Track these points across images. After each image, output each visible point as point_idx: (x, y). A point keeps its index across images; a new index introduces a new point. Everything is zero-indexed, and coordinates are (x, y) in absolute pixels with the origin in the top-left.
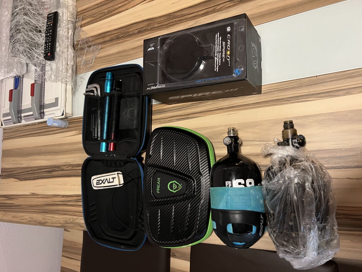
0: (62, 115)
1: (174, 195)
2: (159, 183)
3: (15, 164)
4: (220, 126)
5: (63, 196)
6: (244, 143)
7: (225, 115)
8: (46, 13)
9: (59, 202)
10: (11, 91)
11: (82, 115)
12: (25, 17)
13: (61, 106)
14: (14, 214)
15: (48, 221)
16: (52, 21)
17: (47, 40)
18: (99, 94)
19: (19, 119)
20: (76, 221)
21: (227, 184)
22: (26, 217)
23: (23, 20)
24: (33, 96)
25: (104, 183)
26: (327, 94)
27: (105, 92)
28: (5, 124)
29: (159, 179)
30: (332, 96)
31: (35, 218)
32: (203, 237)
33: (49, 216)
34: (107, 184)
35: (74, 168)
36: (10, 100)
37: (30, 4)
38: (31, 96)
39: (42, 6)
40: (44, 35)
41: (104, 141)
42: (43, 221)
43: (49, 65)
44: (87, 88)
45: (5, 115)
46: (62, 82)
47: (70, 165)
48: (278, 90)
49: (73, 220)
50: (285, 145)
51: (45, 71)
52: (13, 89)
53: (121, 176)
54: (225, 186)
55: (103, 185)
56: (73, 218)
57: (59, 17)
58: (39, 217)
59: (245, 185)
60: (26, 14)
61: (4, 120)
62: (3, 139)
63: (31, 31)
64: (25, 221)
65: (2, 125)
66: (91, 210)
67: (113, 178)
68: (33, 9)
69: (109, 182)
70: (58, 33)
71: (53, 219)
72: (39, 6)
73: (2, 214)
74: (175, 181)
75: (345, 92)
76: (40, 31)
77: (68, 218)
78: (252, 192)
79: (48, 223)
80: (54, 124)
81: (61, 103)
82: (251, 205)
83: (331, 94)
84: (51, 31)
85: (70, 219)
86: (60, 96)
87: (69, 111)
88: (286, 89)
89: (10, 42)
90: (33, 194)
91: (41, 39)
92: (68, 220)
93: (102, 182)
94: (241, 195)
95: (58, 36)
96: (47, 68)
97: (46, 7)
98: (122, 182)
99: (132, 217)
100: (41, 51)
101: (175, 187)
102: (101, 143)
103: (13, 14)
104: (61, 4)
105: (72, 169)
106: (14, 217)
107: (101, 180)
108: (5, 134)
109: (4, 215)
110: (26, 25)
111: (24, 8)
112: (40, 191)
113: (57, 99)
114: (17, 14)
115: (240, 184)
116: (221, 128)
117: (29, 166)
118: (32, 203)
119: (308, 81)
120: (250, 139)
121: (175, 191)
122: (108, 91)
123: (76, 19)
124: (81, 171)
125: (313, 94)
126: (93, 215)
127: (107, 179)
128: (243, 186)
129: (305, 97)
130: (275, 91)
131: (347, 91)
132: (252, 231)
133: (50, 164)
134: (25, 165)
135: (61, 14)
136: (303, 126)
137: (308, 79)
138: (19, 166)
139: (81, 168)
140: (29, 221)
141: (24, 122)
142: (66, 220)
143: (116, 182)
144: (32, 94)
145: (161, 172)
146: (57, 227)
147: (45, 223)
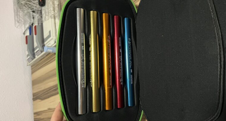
0: (55, 43)
10: (26, 37)
13: (53, 36)
19: (34, 55)
24: (36, 34)
28: (29, 62)
36: (27, 43)
43: (44, 9)
46: (51, 18)
51: (42, 15)
62: (32, 73)
86: (51, 28)
90: (49, 109)
100: (37, 1)
108: (33, 70)
112: (52, 106)
113: (50, 32)
138: (40, 90)
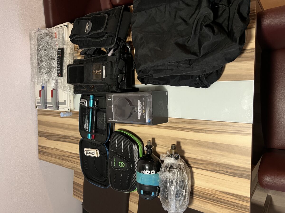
0: (69, 110)
1: (122, 168)
2: (115, 161)
3: (46, 130)
4: (147, 134)
5: (71, 153)
6: (158, 146)
7: (150, 129)
8: (57, 48)
9: (69, 155)
10: (40, 91)
11: (79, 111)
12: (45, 52)
13: (68, 105)
14: (47, 157)
15: (64, 164)
16: (60, 54)
17: (58, 65)
18: (87, 105)
19: (46, 107)
20: (78, 167)
21: (142, 172)
22: (53, 160)
23: (44, 54)
24: (52, 97)
25: (90, 154)
26: (196, 130)
27: (90, 106)
28: (38, 107)
29: (115, 159)
30: (198, 132)
31: (57, 161)
32: (134, 190)
33: (64, 162)
34: (91, 155)
35: (76, 139)
36: (40, 96)
37: (47, 43)
38: (51, 98)
39: (54, 43)
40: (56, 61)
41: (89, 133)
42: (61, 164)
43: (60, 79)
44: (80, 100)
45: (38, 103)
47: (74, 137)
48: (175, 122)
49: (76, 167)
50: (170, 157)
51: (58, 82)
52: (41, 90)
53: (98, 152)
54: (141, 173)
55: (89, 155)
56: (76, 166)
57: (64, 51)
58: (60, 161)
59: (150, 173)
60: (45, 50)
61: (38, 106)
62: (38, 114)
63: (49, 59)
64: (52, 162)
65: (37, 108)
66: (85, 164)
67: (94, 153)
68: (49, 46)
69: (92, 154)
70: (64, 61)
71: (67, 164)
72: (52, 44)
73: (40, 156)
74: (122, 162)
75: (204, 131)
76: (54, 59)
77: (74, 165)
78: (153, 176)
79: (64, 165)
80: (64, 116)
81: (68, 103)
82: (152, 183)
83: (198, 131)
84: (60, 61)
85: (75, 166)
86: (67, 99)
87: (72, 108)
88: (179, 123)
89: (38, 67)
90: (56, 149)
91: (55, 64)
92: (74, 166)
93: (89, 153)
94: (148, 178)
95: (64, 62)
96: (59, 81)
97: (56, 43)
98: (99, 155)
99: (104, 172)
100: (55, 71)
101: (122, 165)
102: (88, 134)
103: (38, 50)
104: (65, 43)
105: (75, 139)
106: (46, 158)
107: (88, 152)
108: (39, 112)
109: (41, 157)
110: (46, 56)
111: (44, 46)
112: (59, 147)
113: (65, 101)
114: (40, 50)
115: (148, 173)
116: (148, 135)
117: (52, 133)
118: (55, 153)
119: (189, 121)
120: (161, 144)
121: (122, 166)
122: (91, 106)
123: (74, 51)
124: (79, 141)
125: (190, 129)
126: (86, 166)
127: (91, 152)
128: (149, 174)
129: (187, 129)
130: (173, 122)
131: (205, 131)
132: (152, 194)
133: (63, 134)
134: (50, 132)
135: (65, 49)
136: (184, 144)
137: (189, 120)
138: (48, 131)
139: (79, 140)
140: (55, 162)
141: (48, 109)
142: (73, 166)
143: (95, 155)
144: (52, 96)
145: (116, 156)
146: (69, 168)
147: (63, 165)
